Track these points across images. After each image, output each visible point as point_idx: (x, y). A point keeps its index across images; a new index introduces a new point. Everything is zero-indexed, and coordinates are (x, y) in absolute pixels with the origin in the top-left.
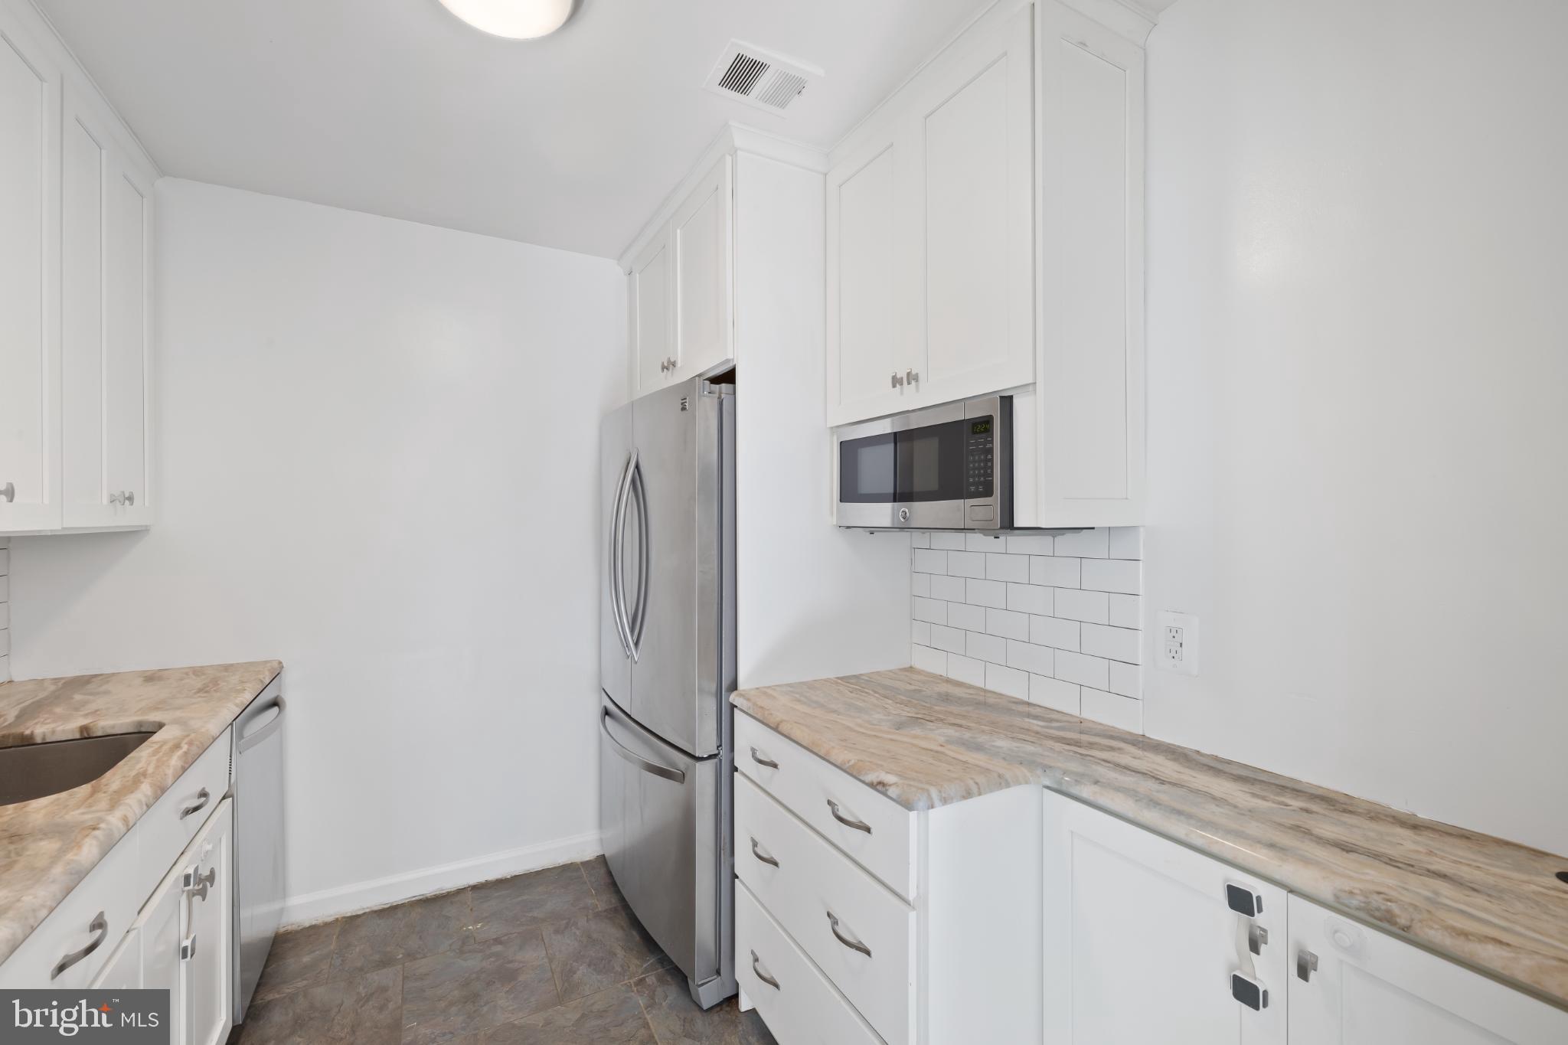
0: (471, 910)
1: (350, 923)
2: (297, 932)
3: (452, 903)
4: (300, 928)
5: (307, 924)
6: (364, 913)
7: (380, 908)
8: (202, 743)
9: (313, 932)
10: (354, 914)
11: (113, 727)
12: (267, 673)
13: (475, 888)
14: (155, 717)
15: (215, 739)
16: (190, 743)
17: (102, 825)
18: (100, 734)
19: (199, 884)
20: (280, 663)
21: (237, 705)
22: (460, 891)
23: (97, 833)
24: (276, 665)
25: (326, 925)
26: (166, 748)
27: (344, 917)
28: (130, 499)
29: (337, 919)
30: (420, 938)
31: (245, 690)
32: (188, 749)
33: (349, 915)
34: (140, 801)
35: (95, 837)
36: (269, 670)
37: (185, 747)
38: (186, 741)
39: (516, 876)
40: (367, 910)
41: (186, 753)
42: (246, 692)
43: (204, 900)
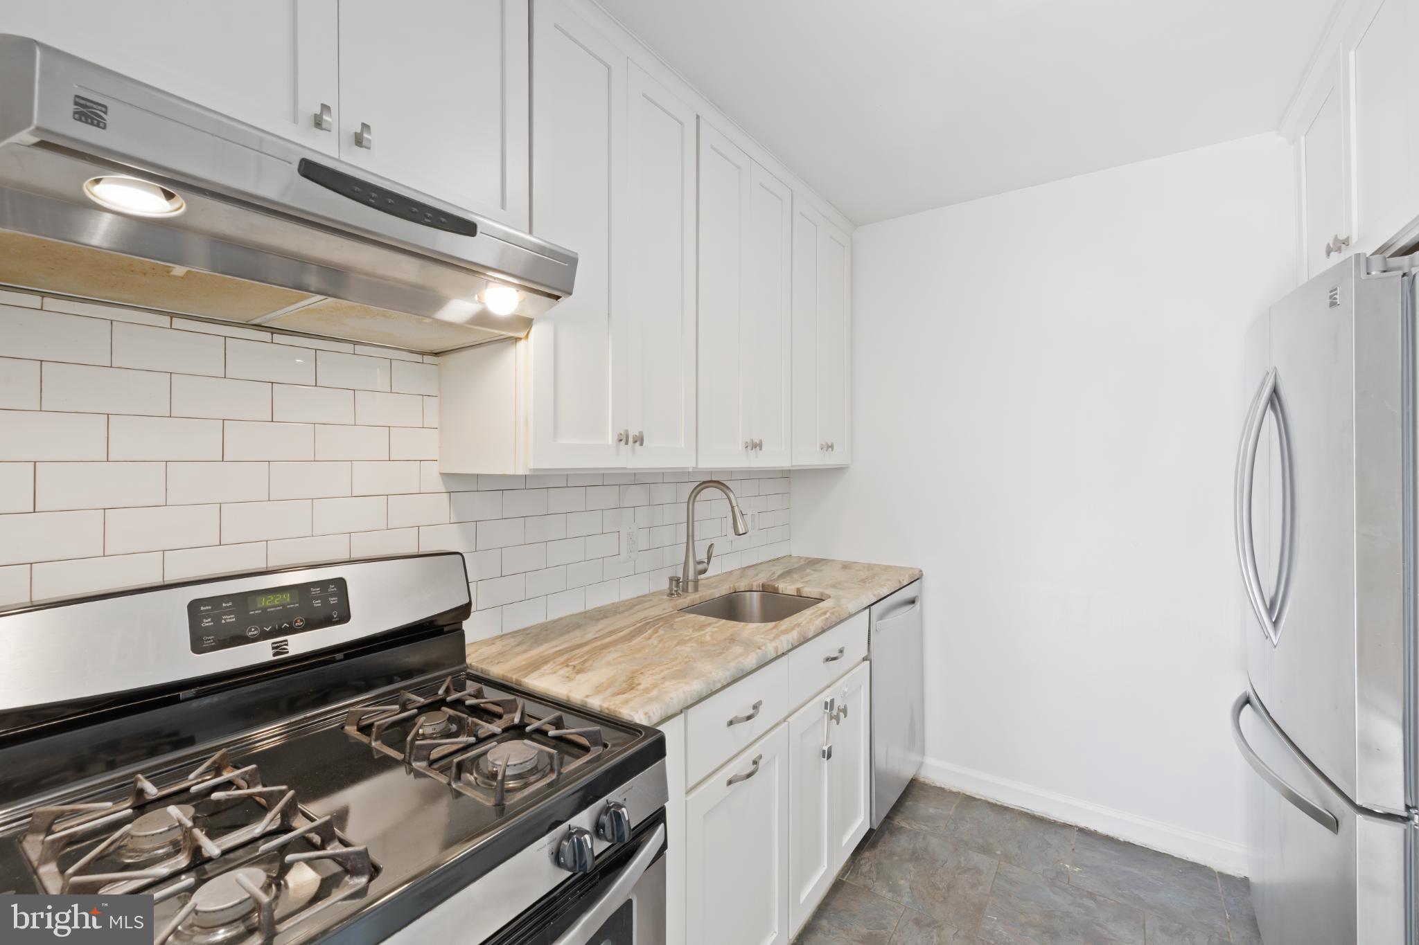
0: (1073, 850)
1: (969, 801)
2: (931, 787)
3: (1056, 832)
4: (933, 785)
5: (938, 785)
6: (980, 800)
7: (994, 802)
8: (840, 615)
9: (941, 792)
10: (972, 795)
11: (810, 592)
12: (907, 576)
13: (1082, 831)
14: (829, 592)
15: (851, 616)
16: (832, 613)
17: (763, 648)
18: (805, 595)
19: (834, 711)
20: (921, 571)
21: (874, 595)
22: (1066, 826)
23: (759, 651)
24: (917, 572)
25: (951, 792)
26: (820, 612)
27: (964, 794)
28: (832, 447)
29: (959, 793)
30: (1019, 847)
31: (885, 586)
32: (829, 617)
33: (968, 794)
34: (788, 641)
35: (757, 654)
36: (909, 575)
37: (828, 614)
38: (830, 611)
39: (1129, 843)
40: (983, 798)
41: (827, 619)
42: (885, 587)
43: (838, 724)
